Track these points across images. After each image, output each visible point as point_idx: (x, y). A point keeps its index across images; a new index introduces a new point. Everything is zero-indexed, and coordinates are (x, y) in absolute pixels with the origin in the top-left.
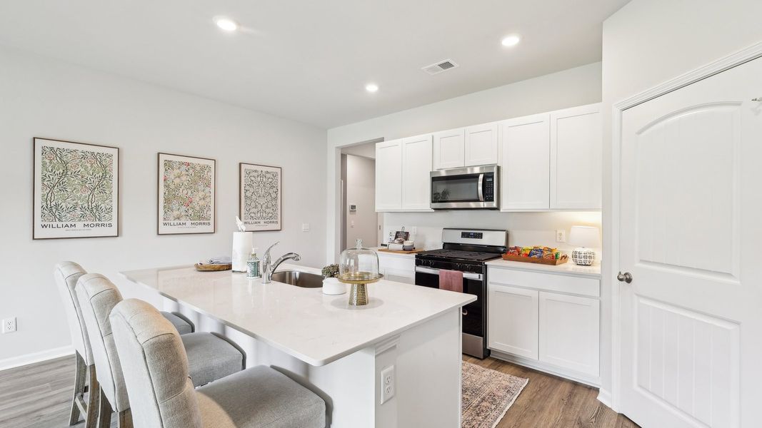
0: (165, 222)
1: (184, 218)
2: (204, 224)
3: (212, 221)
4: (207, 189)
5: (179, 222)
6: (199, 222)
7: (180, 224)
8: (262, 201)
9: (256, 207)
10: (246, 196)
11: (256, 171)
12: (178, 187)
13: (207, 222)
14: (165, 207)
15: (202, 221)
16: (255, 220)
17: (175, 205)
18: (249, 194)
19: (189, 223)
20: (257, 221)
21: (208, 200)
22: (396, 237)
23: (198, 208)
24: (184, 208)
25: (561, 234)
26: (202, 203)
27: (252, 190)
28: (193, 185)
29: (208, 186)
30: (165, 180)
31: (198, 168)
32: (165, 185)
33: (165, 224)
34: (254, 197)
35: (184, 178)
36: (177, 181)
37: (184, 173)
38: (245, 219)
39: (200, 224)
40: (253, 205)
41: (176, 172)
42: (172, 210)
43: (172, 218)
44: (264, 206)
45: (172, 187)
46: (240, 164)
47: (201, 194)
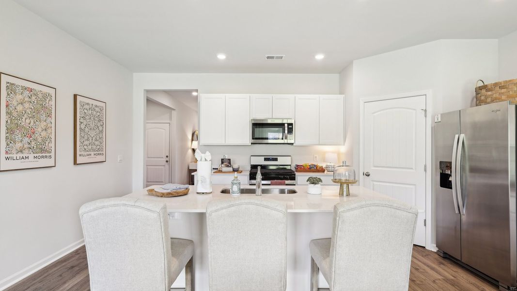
0: (7, 156)
1: (27, 151)
2: (46, 157)
3: (53, 154)
4: (49, 119)
5: (21, 155)
6: (41, 155)
7: (23, 158)
8: (92, 133)
9: (88, 140)
10: (80, 128)
11: (88, 104)
12: (21, 116)
13: (48, 155)
14: (7, 138)
15: (44, 155)
16: (87, 153)
17: (18, 136)
18: (83, 126)
19: (31, 156)
20: (89, 153)
21: (49, 131)
22: (222, 163)
23: (40, 140)
24: (26, 140)
25: (316, 157)
26: (44, 134)
27: (85, 123)
28: (35, 114)
29: (49, 116)
30: (7, 106)
31: (40, 96)
32: (7, 113)
33: (7, 158)
34: (87, 129)
35: (27, 105)
36: (20, 108)
37: (27, 99)
38: (80, 151)
39: (42, 157)
40: (86, 137)
41: (19, 97)
42: (15, 142)
43: (14, 151)
44: (94, 139)
45: (15, 114)
46: (75, 96)
47: (43, 124)
